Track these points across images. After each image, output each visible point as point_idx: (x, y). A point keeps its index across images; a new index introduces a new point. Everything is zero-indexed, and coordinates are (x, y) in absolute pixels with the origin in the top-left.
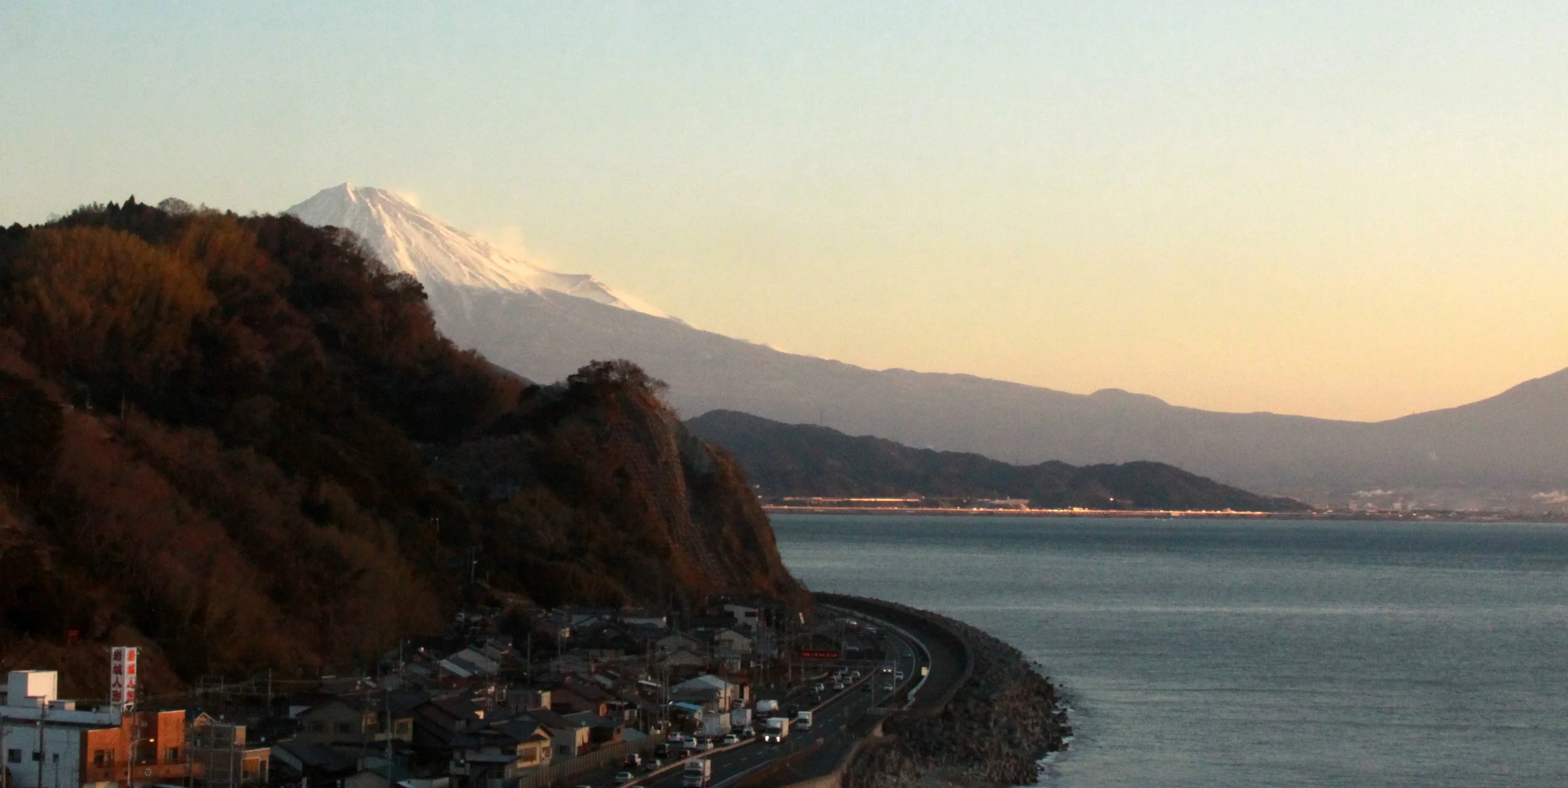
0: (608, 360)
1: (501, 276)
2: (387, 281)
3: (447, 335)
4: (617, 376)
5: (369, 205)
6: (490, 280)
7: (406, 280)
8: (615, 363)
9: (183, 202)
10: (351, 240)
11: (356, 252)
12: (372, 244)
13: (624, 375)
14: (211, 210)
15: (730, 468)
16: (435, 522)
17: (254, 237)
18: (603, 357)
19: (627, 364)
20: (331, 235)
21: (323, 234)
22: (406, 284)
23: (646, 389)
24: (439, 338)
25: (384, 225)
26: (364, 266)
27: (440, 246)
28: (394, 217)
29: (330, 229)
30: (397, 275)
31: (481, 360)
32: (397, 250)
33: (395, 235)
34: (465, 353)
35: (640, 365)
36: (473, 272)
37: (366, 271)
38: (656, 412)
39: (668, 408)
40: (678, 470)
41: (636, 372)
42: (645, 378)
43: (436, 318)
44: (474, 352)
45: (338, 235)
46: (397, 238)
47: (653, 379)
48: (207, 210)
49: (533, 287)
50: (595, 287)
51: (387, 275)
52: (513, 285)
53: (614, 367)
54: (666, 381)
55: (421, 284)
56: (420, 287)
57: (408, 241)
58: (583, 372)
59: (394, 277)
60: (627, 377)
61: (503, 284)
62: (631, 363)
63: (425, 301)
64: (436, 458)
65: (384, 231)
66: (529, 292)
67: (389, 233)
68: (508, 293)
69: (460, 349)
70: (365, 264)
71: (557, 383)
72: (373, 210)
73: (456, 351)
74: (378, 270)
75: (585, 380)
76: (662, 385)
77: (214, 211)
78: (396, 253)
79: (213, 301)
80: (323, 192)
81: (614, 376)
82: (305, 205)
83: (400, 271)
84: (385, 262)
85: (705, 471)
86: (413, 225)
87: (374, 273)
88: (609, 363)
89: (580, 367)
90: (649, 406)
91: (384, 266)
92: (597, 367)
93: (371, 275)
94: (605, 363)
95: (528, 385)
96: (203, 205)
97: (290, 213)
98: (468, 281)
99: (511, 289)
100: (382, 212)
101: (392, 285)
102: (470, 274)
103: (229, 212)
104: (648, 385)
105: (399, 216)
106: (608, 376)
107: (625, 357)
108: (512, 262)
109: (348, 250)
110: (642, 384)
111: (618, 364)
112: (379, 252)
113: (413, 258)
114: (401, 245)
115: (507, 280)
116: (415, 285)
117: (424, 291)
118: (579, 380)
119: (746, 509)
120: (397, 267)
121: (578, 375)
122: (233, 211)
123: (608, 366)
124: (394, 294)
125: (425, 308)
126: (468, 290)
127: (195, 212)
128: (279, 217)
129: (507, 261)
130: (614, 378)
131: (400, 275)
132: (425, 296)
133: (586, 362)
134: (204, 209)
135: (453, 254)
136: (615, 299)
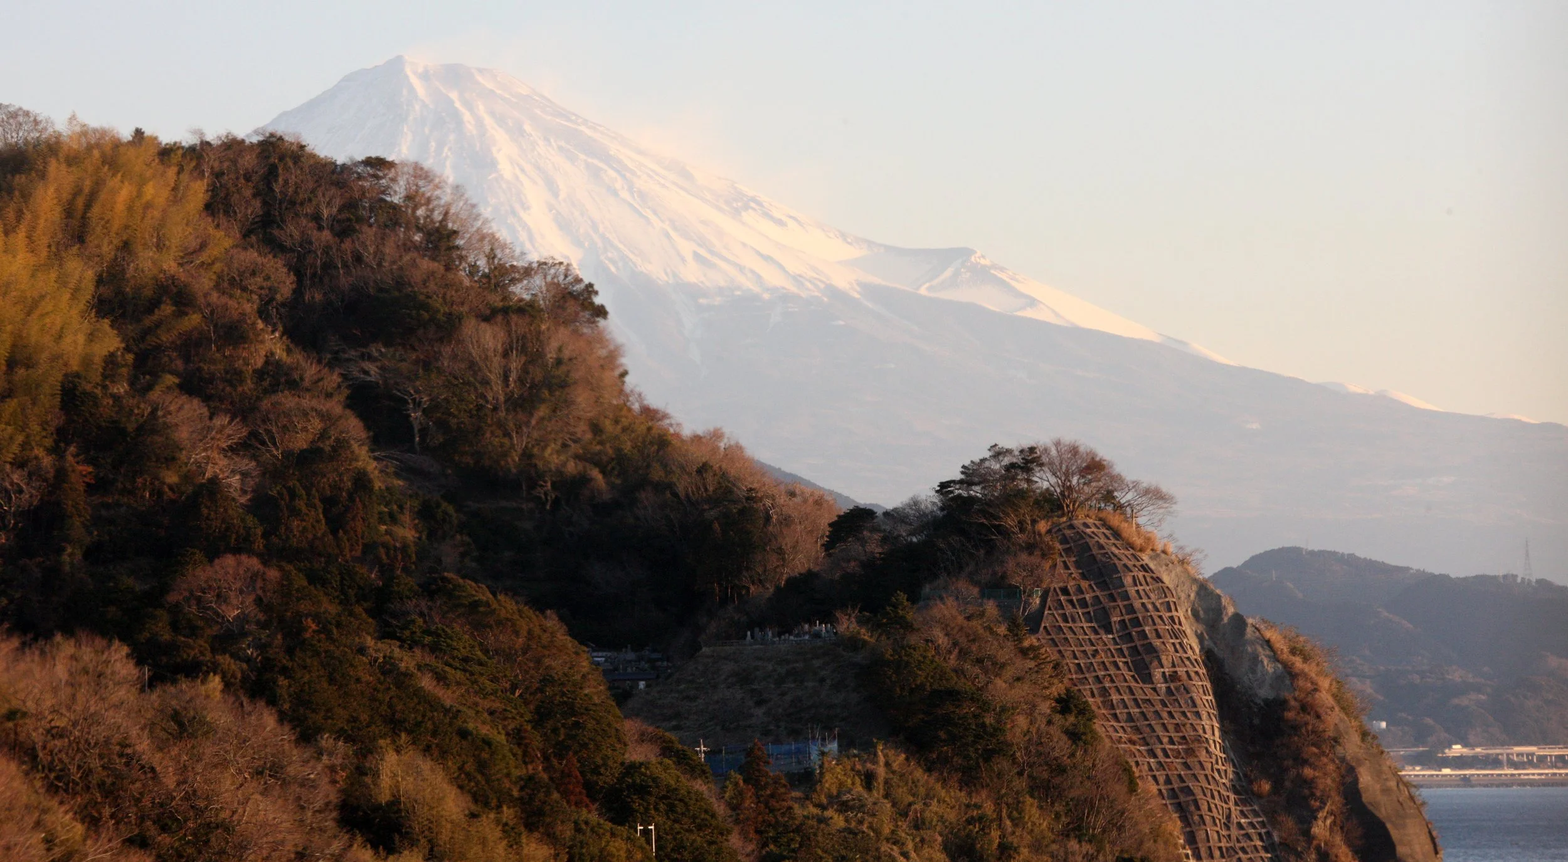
0: (1026, 443)
1: (767, 258)
2: (513, 281)
3: (654, 401)
4: (1053, 480)
5: (458, 105)
6: (741, 269)
7: (555, 276)
8: (1046, 450)
9: (27, 114)
10: (427, 190)
11: (437, 216)
12: (472, 195)
13: (1067, 475)
14: (95, 131)
15: (1325, 683)
16: (646, 833)
17: (198, 191)
18: (1015, 440)
19: (1074, 451)
20: (378, 178)
21: (360, 177)
22: (558, 284)
23: (1119, 507)
24: (636, 407)
25: (494, 150)
26: (457, 248)
27: (625, 194)
28: (517, 133)
29: (377, 164)
30: (535, 265)
31: (735, 453)
32: (526, 207)
33: (518, 172)
34: (697, 439)
35: (1104, 453)
36: (702, 252)
37: (462, 258)
38: (1146, 558)
39: (1171, 549)
40: (1204, 696)
41: (1094, 467)
42: (1117, 479)
43: (626, 361)
44: (717, 435)
45: (393, 180)
46: (522, 177)
47: (1136, 484)
48: (84, 133)
49: (843, 280)
50: (984, 275)
51: (512, 266)
52: (797, 279)
53: (1045, 459)
54: (1165, 488)
55: (591, 285)
56: (590, 289)
57: (552, 187)
58: (972, 474)
59: (528, 272)
60: (1075, 480)
61: (774, 278)
62: (1082, 449)
63: (601, 322)
64: (642, 685)
65: (493, 164)
66: (834, 292)
67: (505, 168)
68: (786, 297)
69: (687, 431)
70: (460, 242)
71: (915, 503)
72: (467, 116)
73: (677, 435)
74: (491, 257)
75: (976, 491)
76: (1156, 495)
77: (103, 133)
78: (523, 215)
79: (110, 342)
80: (347, 79)
81: (1044, 480)
82: (312, 106)
83: (534, 257)
84: (503, 235)
85: (1265, 692)
86: (560, 148)
87: (482, 263)
88: (1032, 450)
89: (967, 463)
90: (1130, 545)
91: (504, 246)
92: (1006, 461)
93: (474, 268)
94: (1022, 451)
95: (844, 508)
96: (73, 118)
97: (281, 130)
98: (691, 273)
99: (793, 289)
100: (488, 121)
101: (521, 291)
102: (696, 255)
103: (139, 133)
104: (1124, 497)
105: (527, 128)
106: (1029, 481)
107: (1069, 436)
108: (791, 224)
109: (420, 212)
110: (1109, 496)
111: (1054, 452)
112: (486, 212)
113: (564, 225)
114: (535, 195)
115: (782, 267)
116: (579, 287)
117: (598, 300)
118: (964, 494)
119: (1365, 778)
120: (528, 246)
121: (961, 482)
122: (148, 131)
123: (1030, 460)
124: (526, 310)
125: (600, 339)
126: (693, 292)
127: (58, 136)
128: (255, 139)
129: (780, 223)
130: (1045, 485)
131: (541, 264)
132: (601, 312)
133: (978, 452)
134: (78, 129)
135: (655, 212)
136: (1032, 302)
